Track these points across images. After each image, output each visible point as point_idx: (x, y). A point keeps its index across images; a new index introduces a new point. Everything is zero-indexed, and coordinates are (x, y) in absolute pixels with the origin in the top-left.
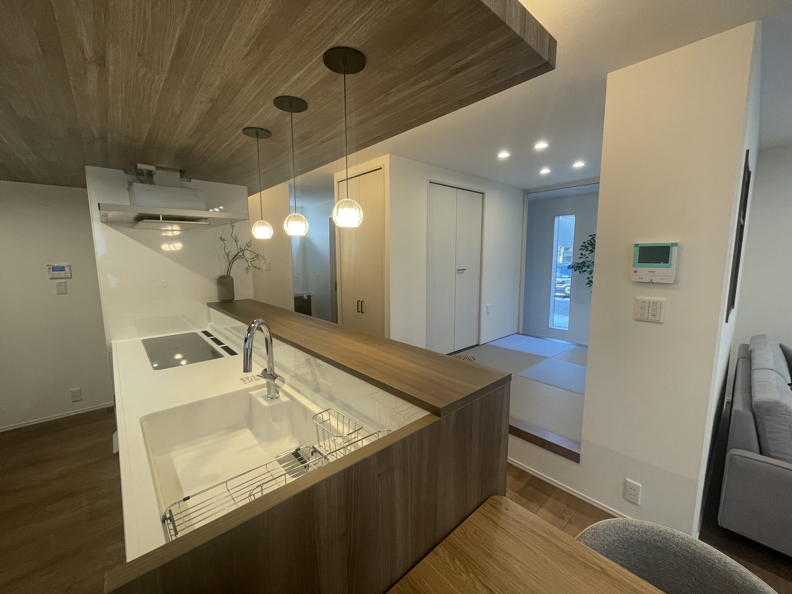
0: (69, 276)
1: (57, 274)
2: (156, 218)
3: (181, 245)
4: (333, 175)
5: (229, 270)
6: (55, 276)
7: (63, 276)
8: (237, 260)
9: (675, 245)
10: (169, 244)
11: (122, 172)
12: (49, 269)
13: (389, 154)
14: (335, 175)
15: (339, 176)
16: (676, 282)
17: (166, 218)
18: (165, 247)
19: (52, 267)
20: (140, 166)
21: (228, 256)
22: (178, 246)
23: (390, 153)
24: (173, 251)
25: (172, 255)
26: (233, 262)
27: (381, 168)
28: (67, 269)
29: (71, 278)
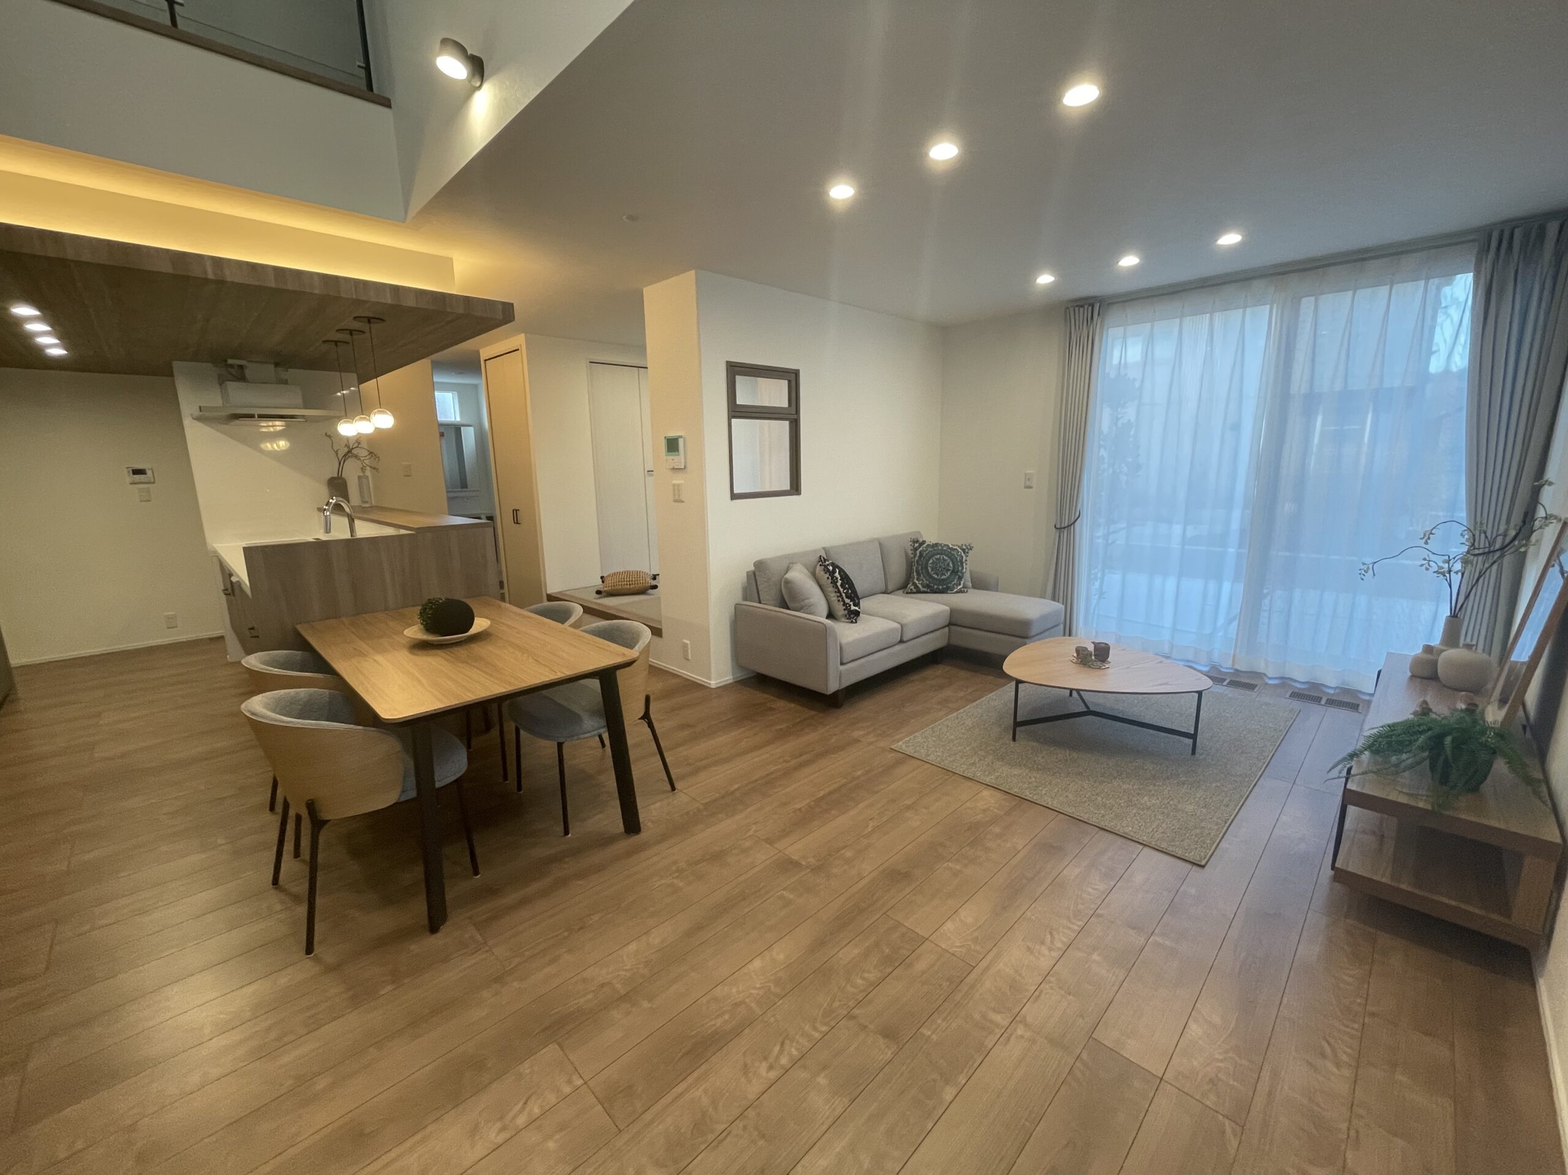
0: (152, 481)
1: (137, 477)
2: (252, 416)
3: (288, 444)
4: (479, 351)
5: (340, 470)
6: (136, 481)
7: (146, 480)
8: (350, 459)
9: (681, 437)
10: (271, 442)
11: (211, 365)
12: (129, 472)
13: (523, 335)
14: (481, 351)
15: (485, 353)
16: (685, 467)
17: (261, 416)
18: (268, 446)
19: (133, 470)
20: (230, 361)
21: (337, 454)
22: (283, 444)
23: (525, 333)
24: (277, 451)
25: (275, 456)
26: (344, 462)
27: (518, 350)
28: (149, 472)
29: (154, 483)
